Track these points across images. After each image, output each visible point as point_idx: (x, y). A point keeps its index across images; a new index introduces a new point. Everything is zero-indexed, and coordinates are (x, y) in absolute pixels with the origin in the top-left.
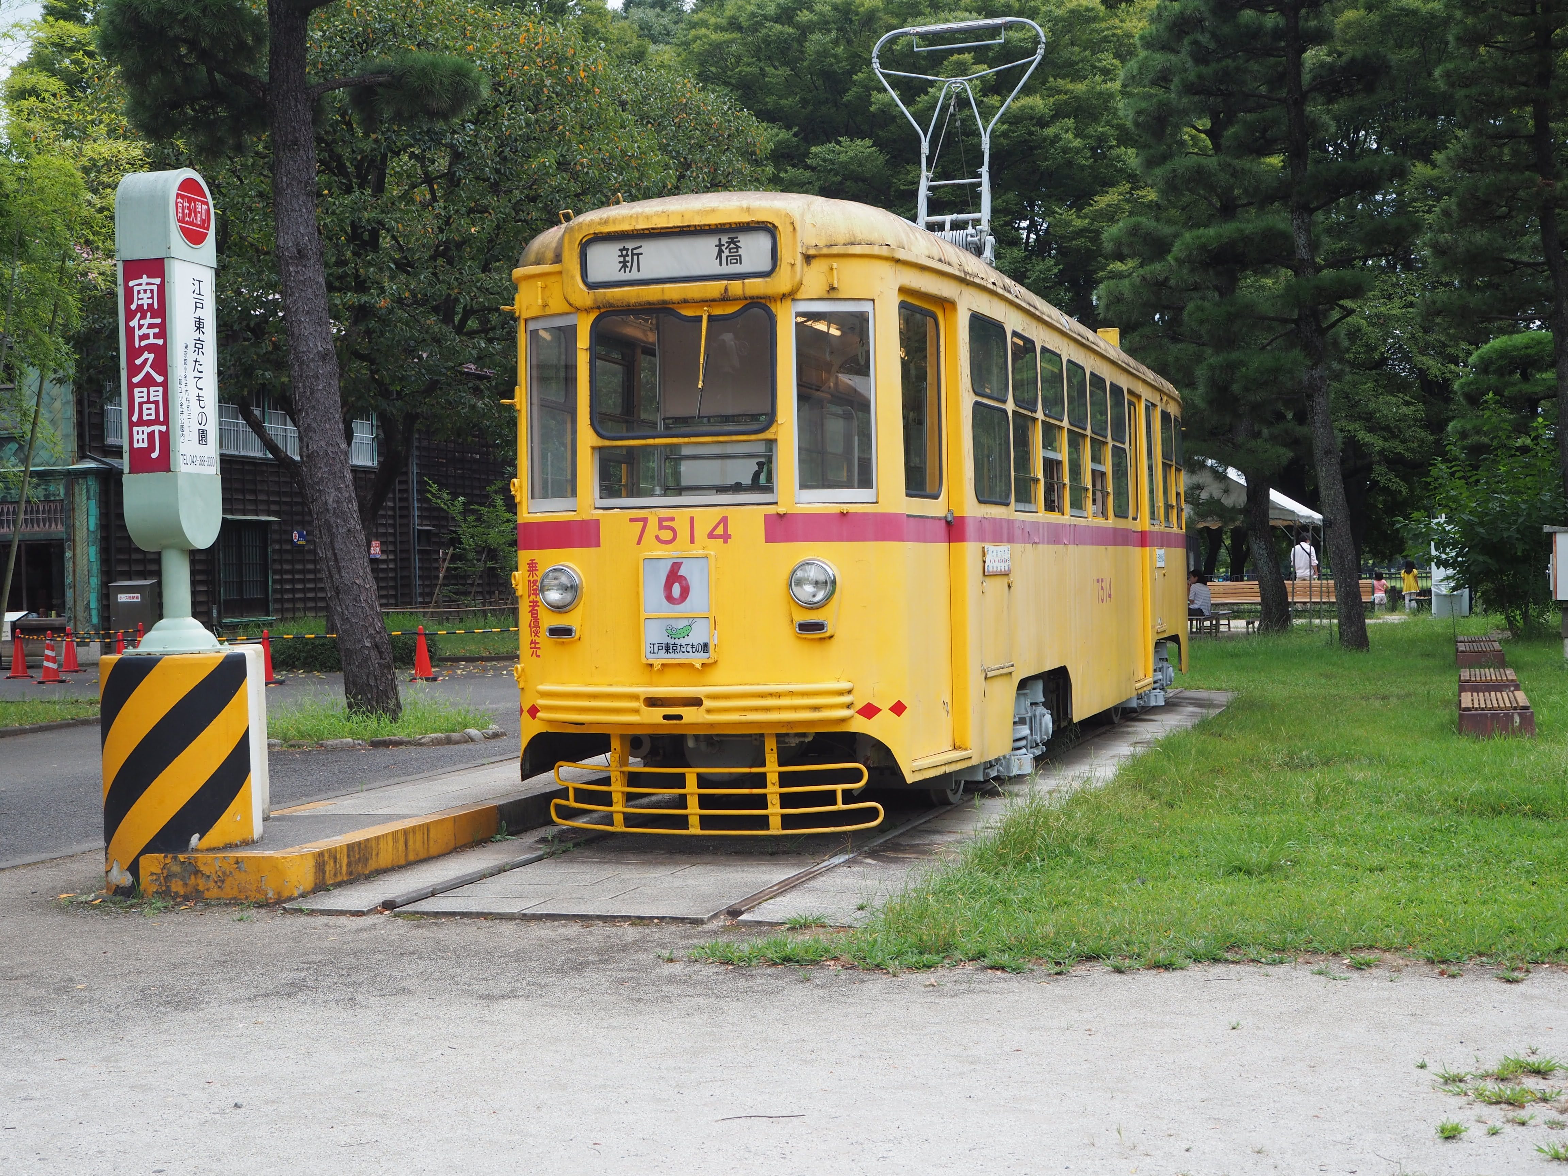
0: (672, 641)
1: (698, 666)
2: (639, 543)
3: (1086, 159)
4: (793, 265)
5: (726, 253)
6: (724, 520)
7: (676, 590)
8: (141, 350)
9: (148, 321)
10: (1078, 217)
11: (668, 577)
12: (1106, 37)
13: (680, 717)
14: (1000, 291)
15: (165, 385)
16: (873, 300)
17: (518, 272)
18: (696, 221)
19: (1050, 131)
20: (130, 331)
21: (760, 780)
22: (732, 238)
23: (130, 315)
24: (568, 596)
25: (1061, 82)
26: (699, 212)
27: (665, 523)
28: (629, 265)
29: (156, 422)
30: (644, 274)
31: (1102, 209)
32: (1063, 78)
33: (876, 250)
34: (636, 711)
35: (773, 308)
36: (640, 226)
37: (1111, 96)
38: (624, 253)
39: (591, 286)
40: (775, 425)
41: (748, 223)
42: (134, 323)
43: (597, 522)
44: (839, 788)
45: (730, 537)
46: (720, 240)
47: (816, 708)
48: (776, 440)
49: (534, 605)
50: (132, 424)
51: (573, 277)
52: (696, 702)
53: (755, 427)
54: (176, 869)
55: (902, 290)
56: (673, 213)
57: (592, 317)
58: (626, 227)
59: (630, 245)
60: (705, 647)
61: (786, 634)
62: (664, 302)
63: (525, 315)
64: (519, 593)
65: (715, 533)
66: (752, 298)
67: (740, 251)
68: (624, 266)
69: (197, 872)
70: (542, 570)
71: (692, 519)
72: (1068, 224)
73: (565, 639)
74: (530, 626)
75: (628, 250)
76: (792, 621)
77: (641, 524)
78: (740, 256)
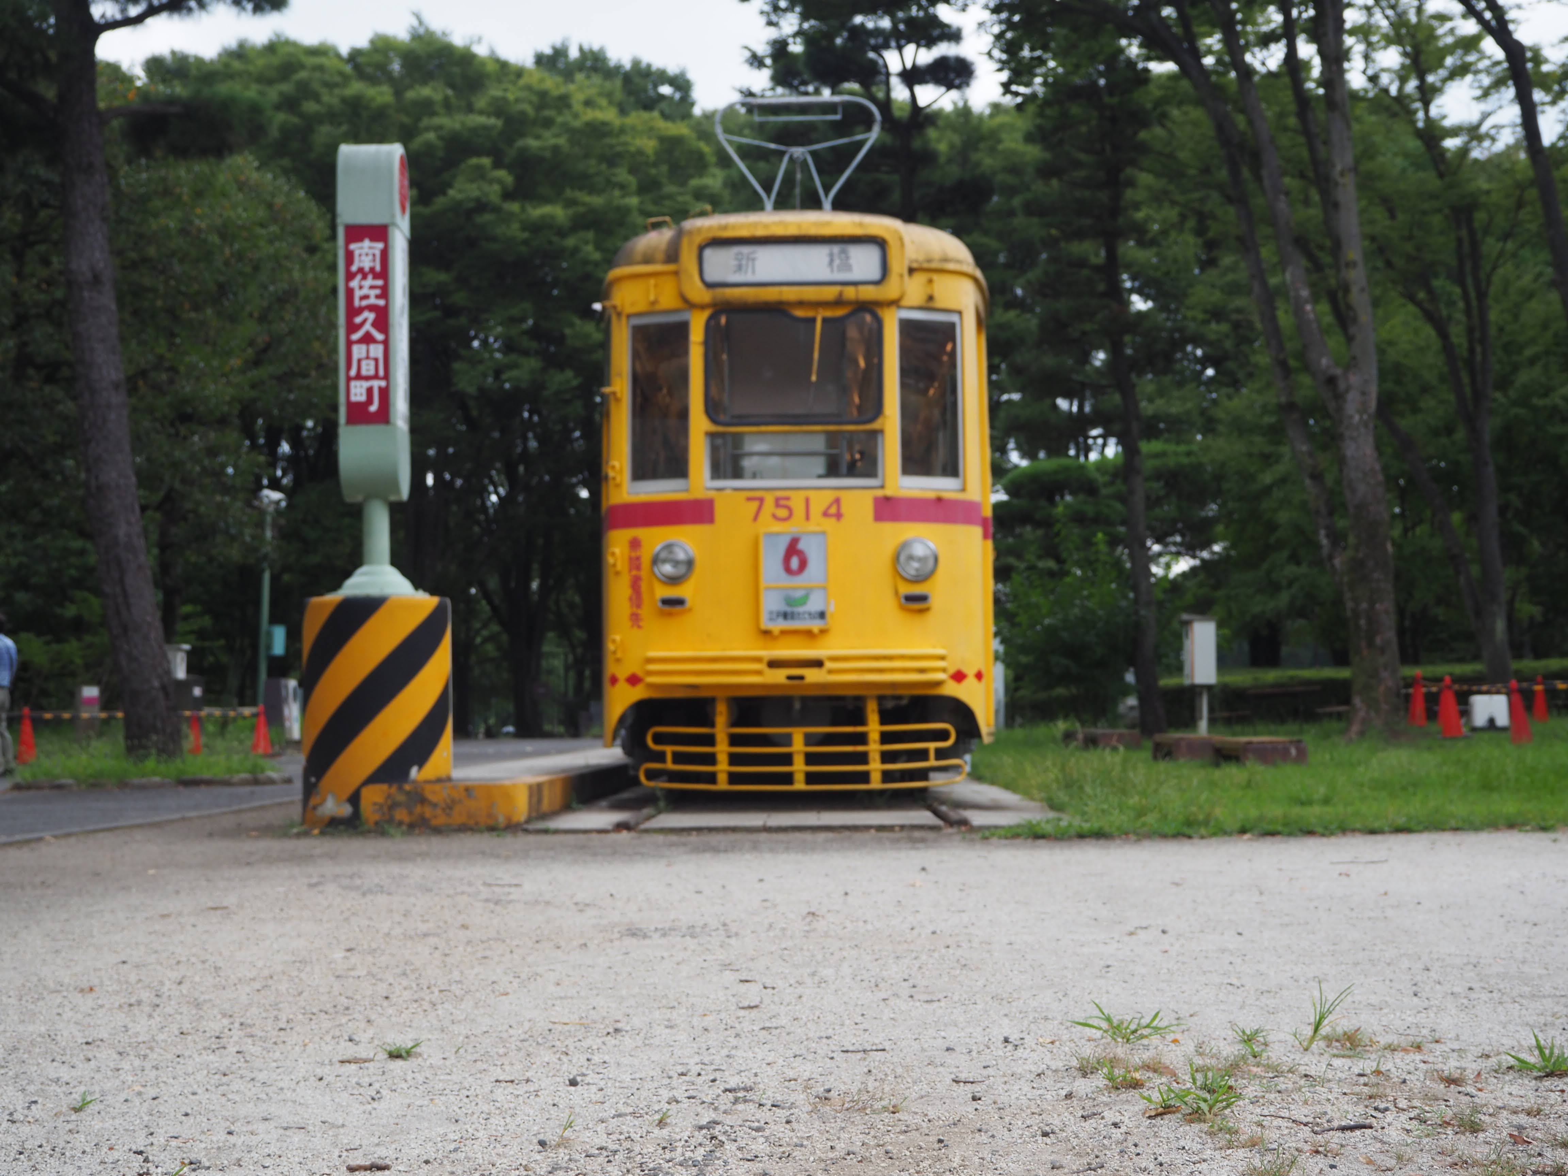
0: (789, 609)
1: (814, 632)
2: (755, 520)
4: (901, 275)
5: (838, 262)
6: (837, 501)
7: (795, 563)
8: (360, 310)
9: (369, 281)
11: (787, 551)
13: (801, 678)
15: (386, 343)
16: (960, 313)
17: (613, 274)
18: (813, 232)
20: (350, 293)
21: (862, 739)
22: (843, 250)
23: (350, 276)
26: (815, 224)
27: (781, 503)
28: (744, 268)
29: (376, 377)
30: (758, 278)
34: (759, 673)
35: (881, 312)
36: (757, 233)
38: (740, 257)
39: (709, 286)
40: (881, 416)
41: (859, 236)
42: (354, 284)
43: (711, 501)
44: (932, 746)
45: (842, 516)
46: (831, 250)
47: (922, 671)
48: (881, 432)
49: (636, 580)
50: (349, 379)
51: (689, 276)
52: (818, 663)
53: (861, 418)
54: (401, 798)
56: (790, 224)
57: (707, 314)
58: (744, 233)
59: (745, 250)
60: (822, 615)
61: (889, 605)
62: (780, 303)
63: (622, 311)
64: (618, 568)
65: (829, 512)
66: (862, 302)
67: (851, 261)
68: (740, 268)
69: (423, 801)
70: (648, 545)
71: (807, 500)
73: (677, 609)
74: (630, 599)
75: (743, 254)
76: (897, 593)
77: (757, 503)
78: (851, 266)
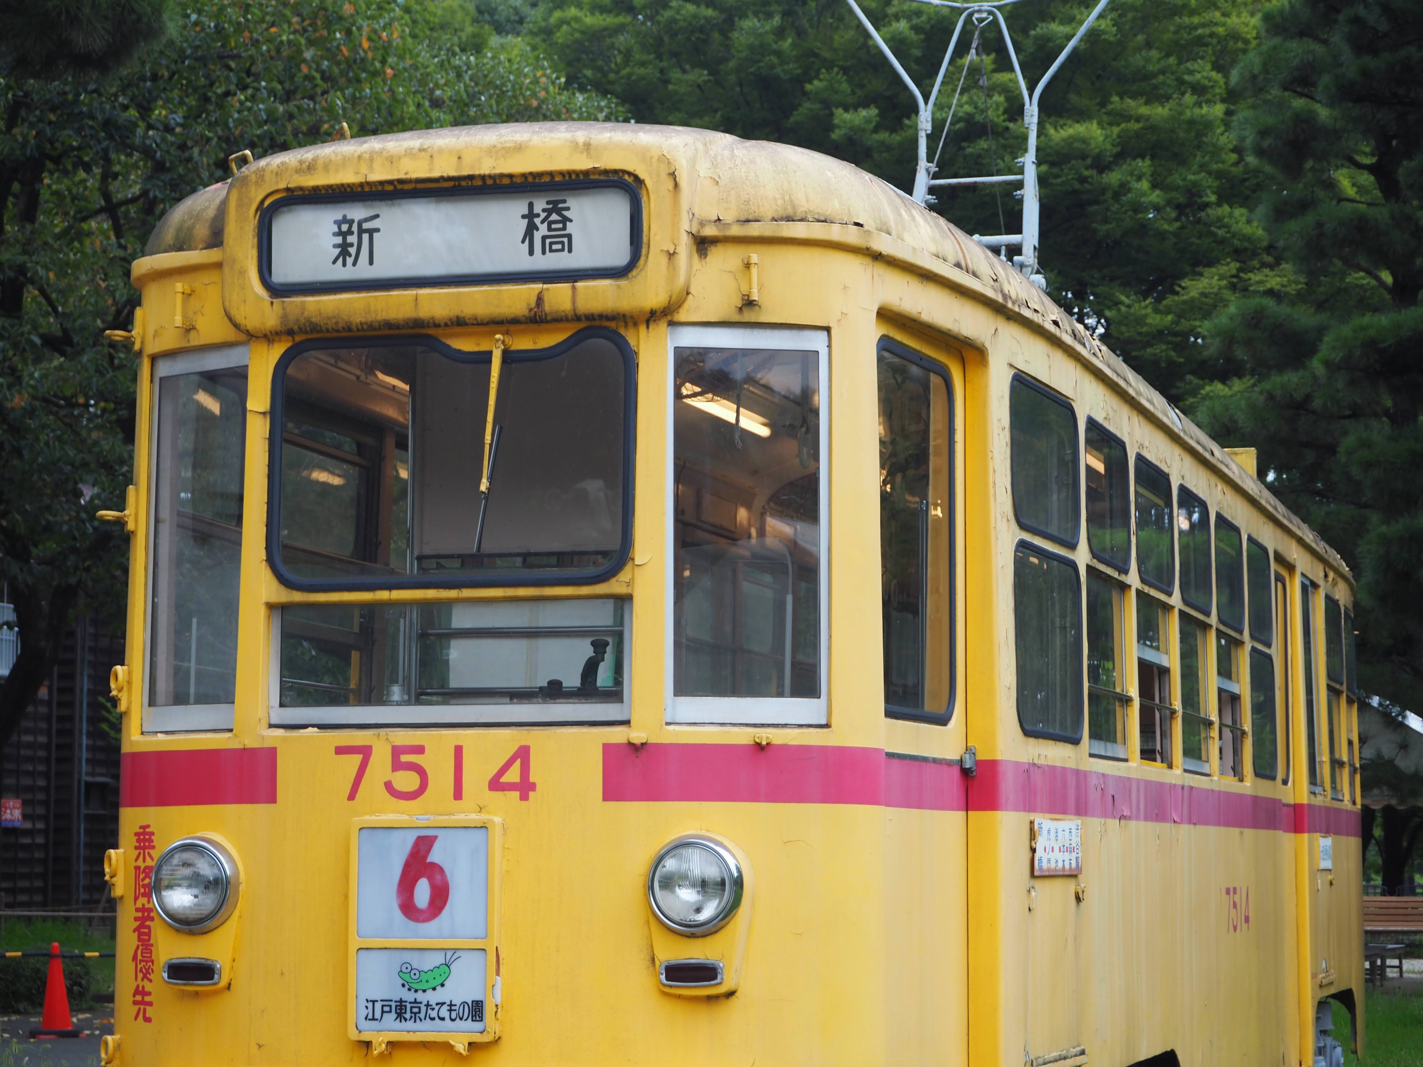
0: (409, 997)
1: (461, 1048)
2: (352, 797)
3: (1170, 222)
4: (671, 255)
5: (543, 230)
6: (523, 754)
7: (422, 893)
10: (1157, 311)
11: (408, 867)
12: (1200, 37)
14: (1068, 339)
16: (828, 329)
17: (142, 265)
18: (487, 167)
19: (1113, 177)
22: (555, 203)
24: (209, 901)
25: (1129, 102)
26: (492, 151)
27: (405, 758)
28: (353, 250)
30: (380, 270)
31: (1193, 300)
32: (1134, 96)
33: (835, 233)
35: (631, 337)
36: (377, 176)
37: (1207, 125)
39: (278, 291)
40: (628, 568)
41: (586, 173)
43: (272, 752)
45: (533, 787)
46: (531, 206)
48: (630, 598)
49: (145, 916)
51: (243, 273)
53: (590, 571)
55: (885, 315)
56: (441, 151)
57: (277, 351)
58: (348, 177)
59: (357, 213)
60: (477, 1010)
62: (418, 323)
63: (152, 348)
64: (118, 891)
65: (504, 779)
66: (590, 317)
67: (570, 228)
68: (344, 250)
70: (163, 845)
71: (459, 751)
72: (1140, 321)
73: (200, 986)
74: (135, 958)
75: (351, 222)
76: (653, 960)
77: (357, 758)
78: (569, 237)
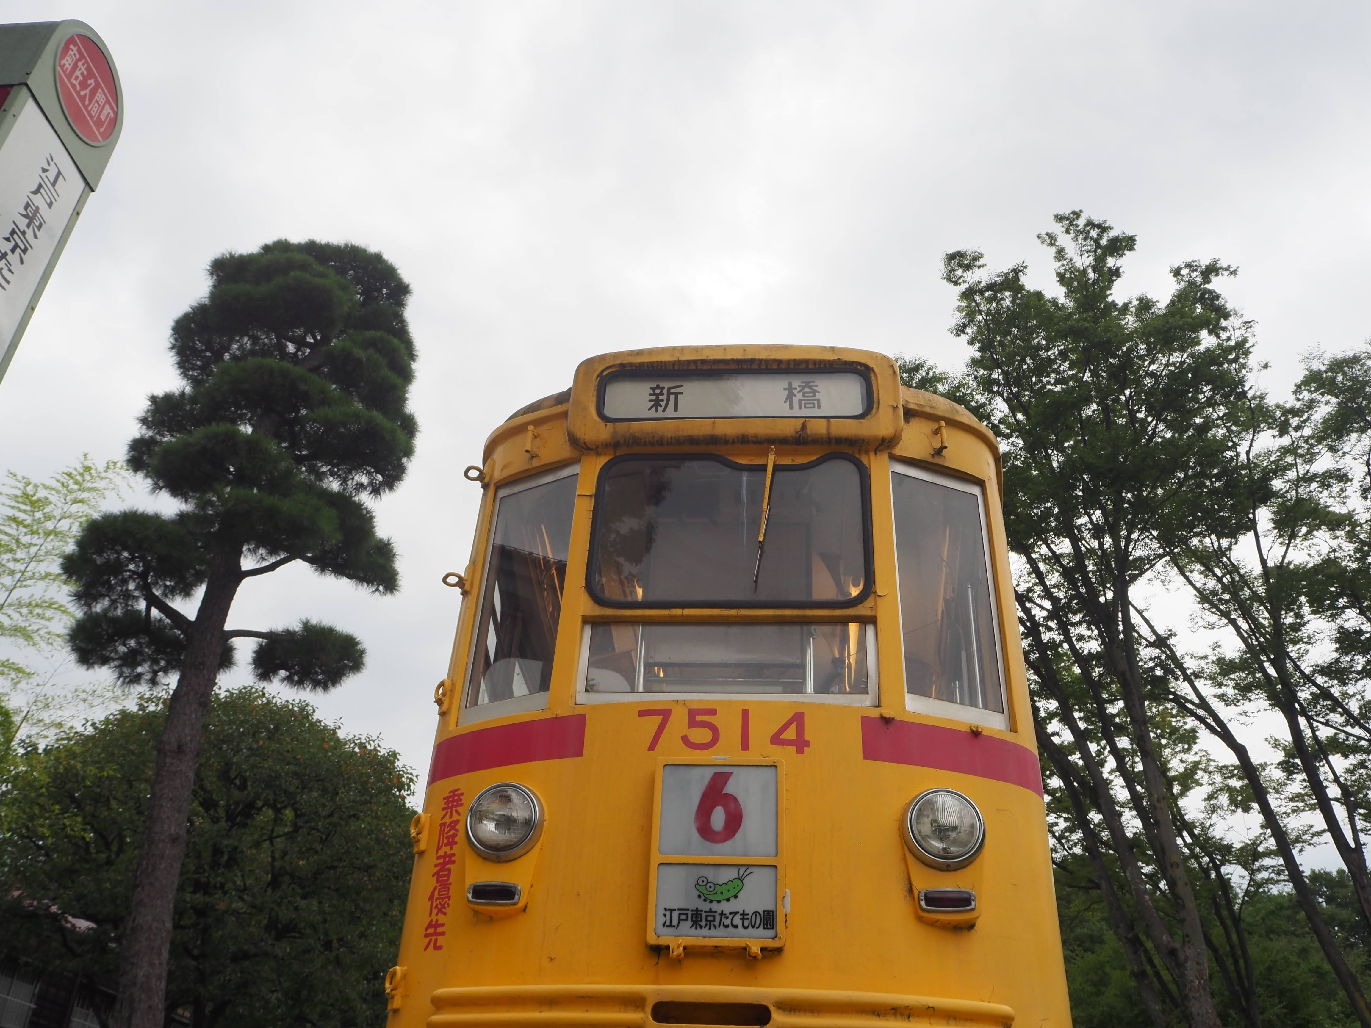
2: (652, 747)
4: (895, 408)
6: (799, 718)
7: (718, 818)
16: (983, 483)
22: (807, 383)
26: (767, 348)
27: (699, 718)
30: (683, 414)
35: (864, 458)
36: (686, 359)
38: (658, 391)
39: (611, 422)
40: (872, 597)
41: (831, 362)
43: (582, 718)
45: (807, 744)
46: (790, 384)
48: (873, 619)
49: (446, 861)
51: (584, 410)
52: (758, 1014)
57: (603, 461)
58: (665, 359)
62: (714, 438)
64: (422, 845)
65: (784, 736)
66: (839, 439)
67: (819, 396)
68: (657, 404)
70: (471, 799)
71: (745, 713)
74: (431, 898)
75: (663, 388)
76: (911, 891)
77: (658, 719)
78: (819, 401)
